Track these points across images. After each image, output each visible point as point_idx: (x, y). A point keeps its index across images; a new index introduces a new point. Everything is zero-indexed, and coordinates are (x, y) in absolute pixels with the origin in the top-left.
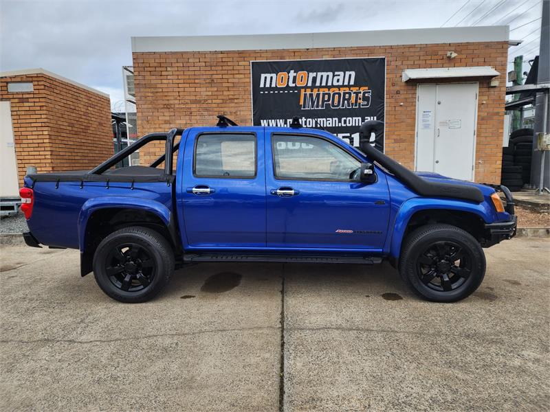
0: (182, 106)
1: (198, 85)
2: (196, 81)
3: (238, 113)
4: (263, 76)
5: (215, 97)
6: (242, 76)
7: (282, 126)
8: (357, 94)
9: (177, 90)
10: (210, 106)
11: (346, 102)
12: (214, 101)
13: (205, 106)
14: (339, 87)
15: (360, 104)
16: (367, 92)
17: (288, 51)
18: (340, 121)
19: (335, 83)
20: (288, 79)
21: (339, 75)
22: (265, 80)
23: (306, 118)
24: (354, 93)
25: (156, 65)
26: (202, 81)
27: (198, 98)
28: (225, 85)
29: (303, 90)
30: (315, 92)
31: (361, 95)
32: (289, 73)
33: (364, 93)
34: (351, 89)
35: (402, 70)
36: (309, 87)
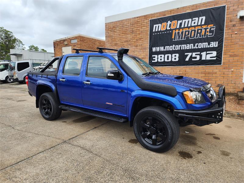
0: (121, 44)
1: (127, 34)
2: (127, 32)
3: (143, 45)
4: (155, 26)
5: (134, 39)
6: (145, 27)
7: (163, 50)
8: (206, 29)
9: (119, 37)
10: (131, 43)
11: (199, 34)
12: (133, 40)
13: (129, 43)
14: (195, 27)
15: (207, 35)
16: (212, 28)
17: (168, 11)
18: (194, 46)
19: (193, 25)
20: (167, 26)
21: (195, 20)
22: (156, 28)
23: (175, 45)
24: (204, 29)
25: (112, 27)
26: (129, 32)
27: (127, 40)
28: (138, 32)
29: (174, 31)
30: (181, 31)
31: (208, 30)
32: (167, 22)
33: (210, 29)
34: (203, 26)
35: (238, 11)
36: (178, 29)
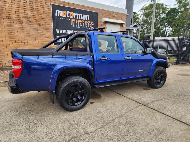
0: (18, 19)
1: (26, 10)
2: (25, 7)
3: (46, 25)
4: (57, 11)
5: (35, 17)
6: (47, 9)
7: (65, 33)
8: (90, 24)
9: (15, 10)
10: (32, 20)
11: (87, 26)
12: (34, 18)
13: (30, 20)
14: (84, 20)
15: (91, 27)
16: (93, 24)
17: (66, 3)
19: (83, 19)
20: (67, 14)
21: (84, 16)
22: (58, 13)
23: (74, 30)
24: (89, 23)
26: (28, 8)
27: (26, 16)
28: (39, 12)
29: (72, 20)
30: (76, 21)
31: (91, 24)
32: (67, 12)
33: (92, 24)
34: (88, 22)
35: (102, 18)
36: (74, 19)
